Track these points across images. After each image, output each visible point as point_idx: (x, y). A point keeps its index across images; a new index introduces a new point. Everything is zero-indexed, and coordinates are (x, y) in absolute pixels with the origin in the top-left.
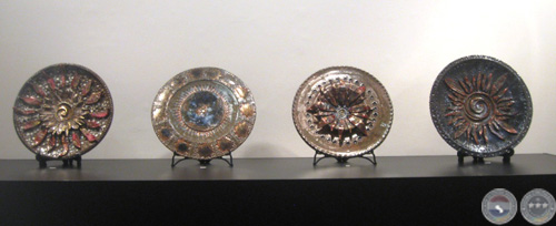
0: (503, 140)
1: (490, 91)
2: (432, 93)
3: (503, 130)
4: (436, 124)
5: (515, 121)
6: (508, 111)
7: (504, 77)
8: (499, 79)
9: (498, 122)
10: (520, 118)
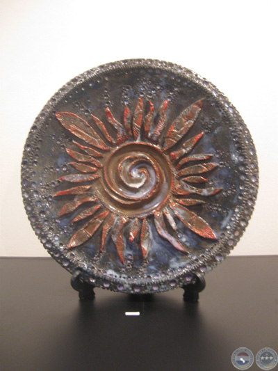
0: (185, 254)
1: (162, 140)
2: (27, 146)
3: (185, 230)
4: (32, 215)
5: (216, 208)
6: (201, 185)
7: (195, 108)
8: (186, 111)
9: (174, 211)
10: (228, 203)
